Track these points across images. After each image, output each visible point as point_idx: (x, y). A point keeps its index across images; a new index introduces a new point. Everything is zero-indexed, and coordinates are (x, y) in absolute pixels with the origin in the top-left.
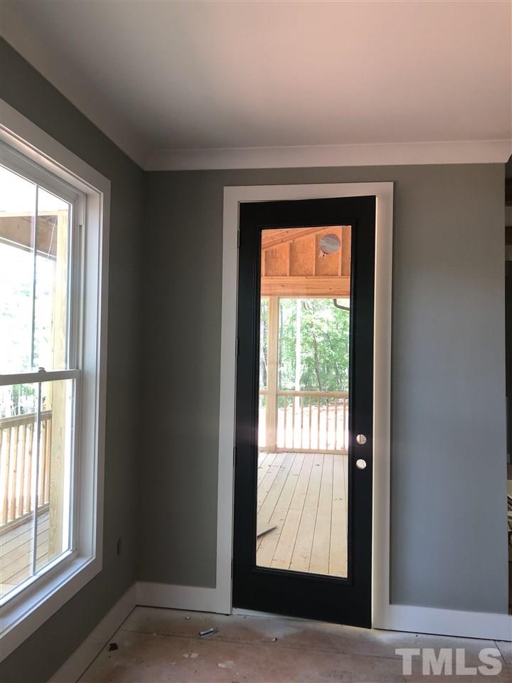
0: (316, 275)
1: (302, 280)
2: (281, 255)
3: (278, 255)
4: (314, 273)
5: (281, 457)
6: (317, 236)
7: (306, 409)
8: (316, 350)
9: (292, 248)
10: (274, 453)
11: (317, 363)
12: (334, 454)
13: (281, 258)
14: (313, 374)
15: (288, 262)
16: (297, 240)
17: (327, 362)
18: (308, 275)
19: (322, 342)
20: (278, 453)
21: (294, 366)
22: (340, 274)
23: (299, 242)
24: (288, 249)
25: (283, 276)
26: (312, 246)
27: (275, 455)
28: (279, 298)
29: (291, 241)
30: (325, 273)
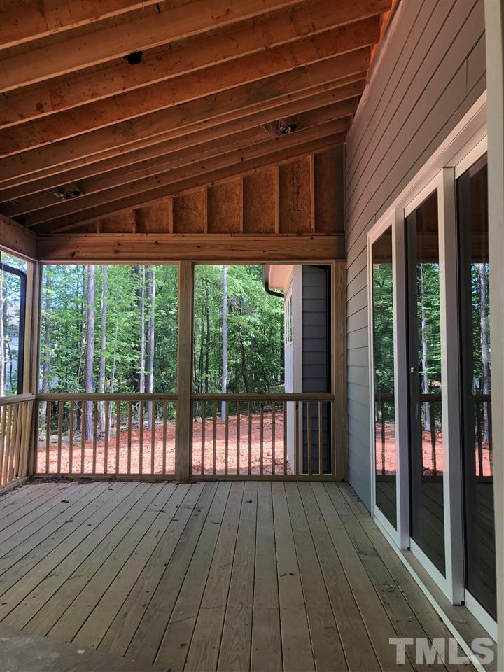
0: (244, 232)
1: (226, 238)
2: (195, 204)
3: (191, 204)
4: (241, 229)
5: (198, 488)
6: (244, 179)
7: (232, 418)
8: (243, 355)
9: (211, 193)
10: (187, 482)
11: (244, 370)
12: (271, 481)
13: (197, 208)
14: (240, 381)
15: (205, 213)
16: (218, 183)
17: (255, 368)
18: (233, 231)
19: (250, 346)
20: (192, 483)
21: (221, 373)
22: (277, 230)
23: (221, 186)
24: (205, 196)
25: (199, 232)
26: (238, 192)
27: (190, 485)
28: (193, 264)
29: (209, 185)
30: (256, 229)
